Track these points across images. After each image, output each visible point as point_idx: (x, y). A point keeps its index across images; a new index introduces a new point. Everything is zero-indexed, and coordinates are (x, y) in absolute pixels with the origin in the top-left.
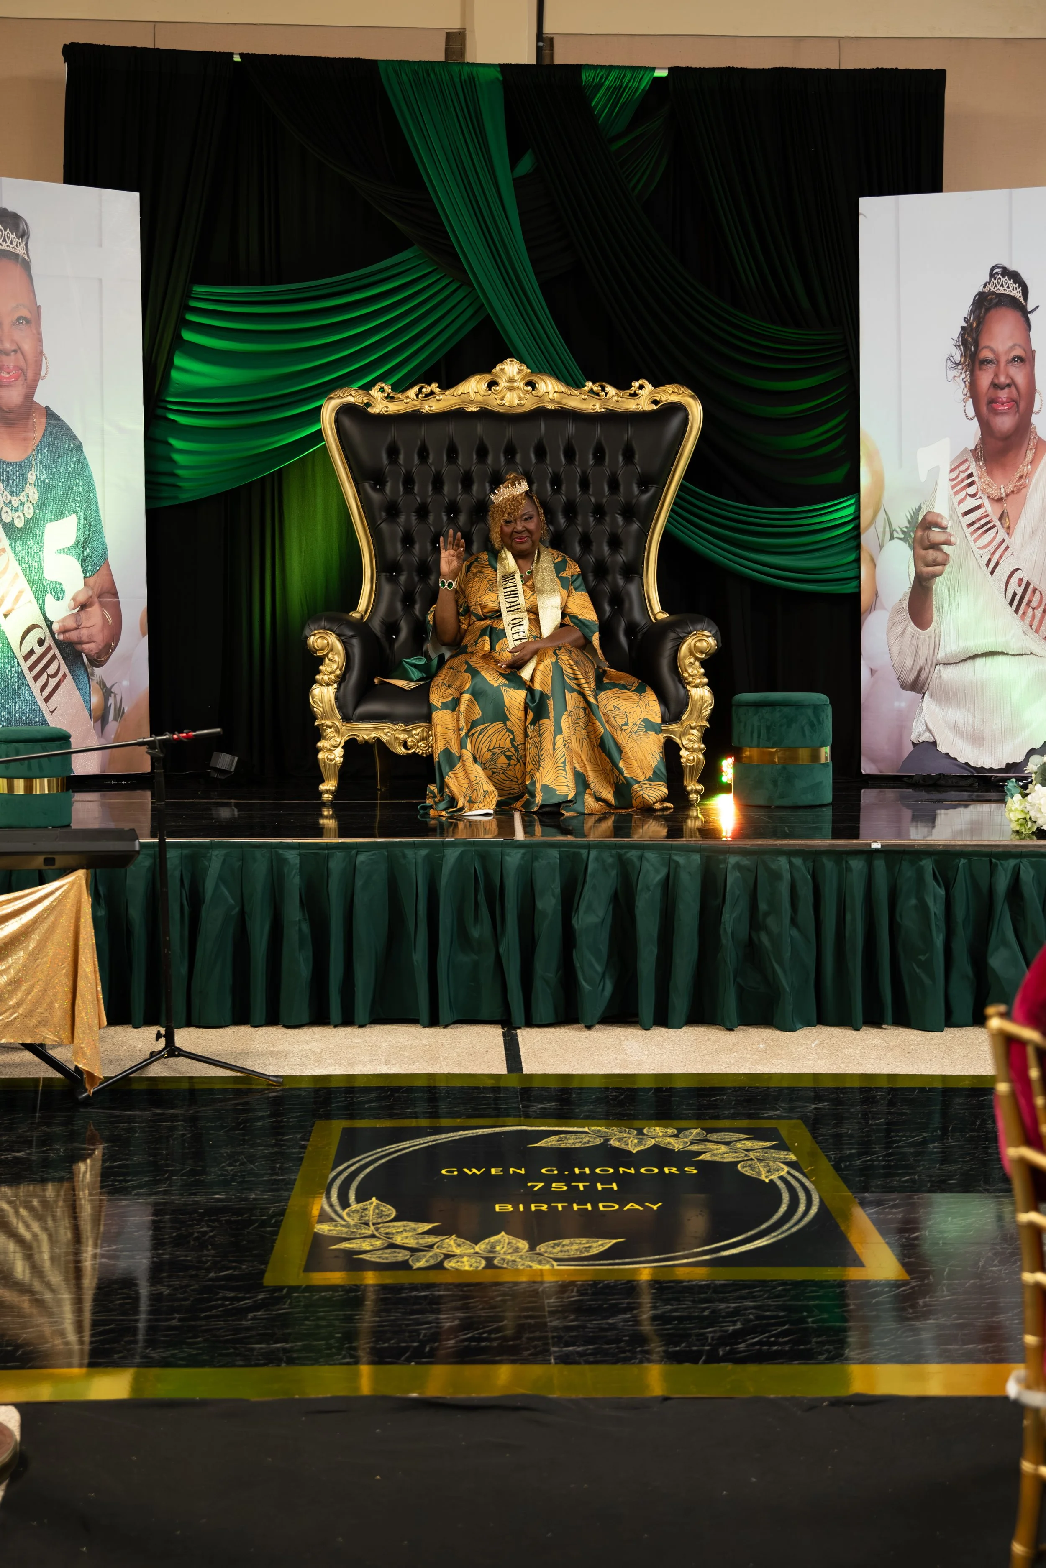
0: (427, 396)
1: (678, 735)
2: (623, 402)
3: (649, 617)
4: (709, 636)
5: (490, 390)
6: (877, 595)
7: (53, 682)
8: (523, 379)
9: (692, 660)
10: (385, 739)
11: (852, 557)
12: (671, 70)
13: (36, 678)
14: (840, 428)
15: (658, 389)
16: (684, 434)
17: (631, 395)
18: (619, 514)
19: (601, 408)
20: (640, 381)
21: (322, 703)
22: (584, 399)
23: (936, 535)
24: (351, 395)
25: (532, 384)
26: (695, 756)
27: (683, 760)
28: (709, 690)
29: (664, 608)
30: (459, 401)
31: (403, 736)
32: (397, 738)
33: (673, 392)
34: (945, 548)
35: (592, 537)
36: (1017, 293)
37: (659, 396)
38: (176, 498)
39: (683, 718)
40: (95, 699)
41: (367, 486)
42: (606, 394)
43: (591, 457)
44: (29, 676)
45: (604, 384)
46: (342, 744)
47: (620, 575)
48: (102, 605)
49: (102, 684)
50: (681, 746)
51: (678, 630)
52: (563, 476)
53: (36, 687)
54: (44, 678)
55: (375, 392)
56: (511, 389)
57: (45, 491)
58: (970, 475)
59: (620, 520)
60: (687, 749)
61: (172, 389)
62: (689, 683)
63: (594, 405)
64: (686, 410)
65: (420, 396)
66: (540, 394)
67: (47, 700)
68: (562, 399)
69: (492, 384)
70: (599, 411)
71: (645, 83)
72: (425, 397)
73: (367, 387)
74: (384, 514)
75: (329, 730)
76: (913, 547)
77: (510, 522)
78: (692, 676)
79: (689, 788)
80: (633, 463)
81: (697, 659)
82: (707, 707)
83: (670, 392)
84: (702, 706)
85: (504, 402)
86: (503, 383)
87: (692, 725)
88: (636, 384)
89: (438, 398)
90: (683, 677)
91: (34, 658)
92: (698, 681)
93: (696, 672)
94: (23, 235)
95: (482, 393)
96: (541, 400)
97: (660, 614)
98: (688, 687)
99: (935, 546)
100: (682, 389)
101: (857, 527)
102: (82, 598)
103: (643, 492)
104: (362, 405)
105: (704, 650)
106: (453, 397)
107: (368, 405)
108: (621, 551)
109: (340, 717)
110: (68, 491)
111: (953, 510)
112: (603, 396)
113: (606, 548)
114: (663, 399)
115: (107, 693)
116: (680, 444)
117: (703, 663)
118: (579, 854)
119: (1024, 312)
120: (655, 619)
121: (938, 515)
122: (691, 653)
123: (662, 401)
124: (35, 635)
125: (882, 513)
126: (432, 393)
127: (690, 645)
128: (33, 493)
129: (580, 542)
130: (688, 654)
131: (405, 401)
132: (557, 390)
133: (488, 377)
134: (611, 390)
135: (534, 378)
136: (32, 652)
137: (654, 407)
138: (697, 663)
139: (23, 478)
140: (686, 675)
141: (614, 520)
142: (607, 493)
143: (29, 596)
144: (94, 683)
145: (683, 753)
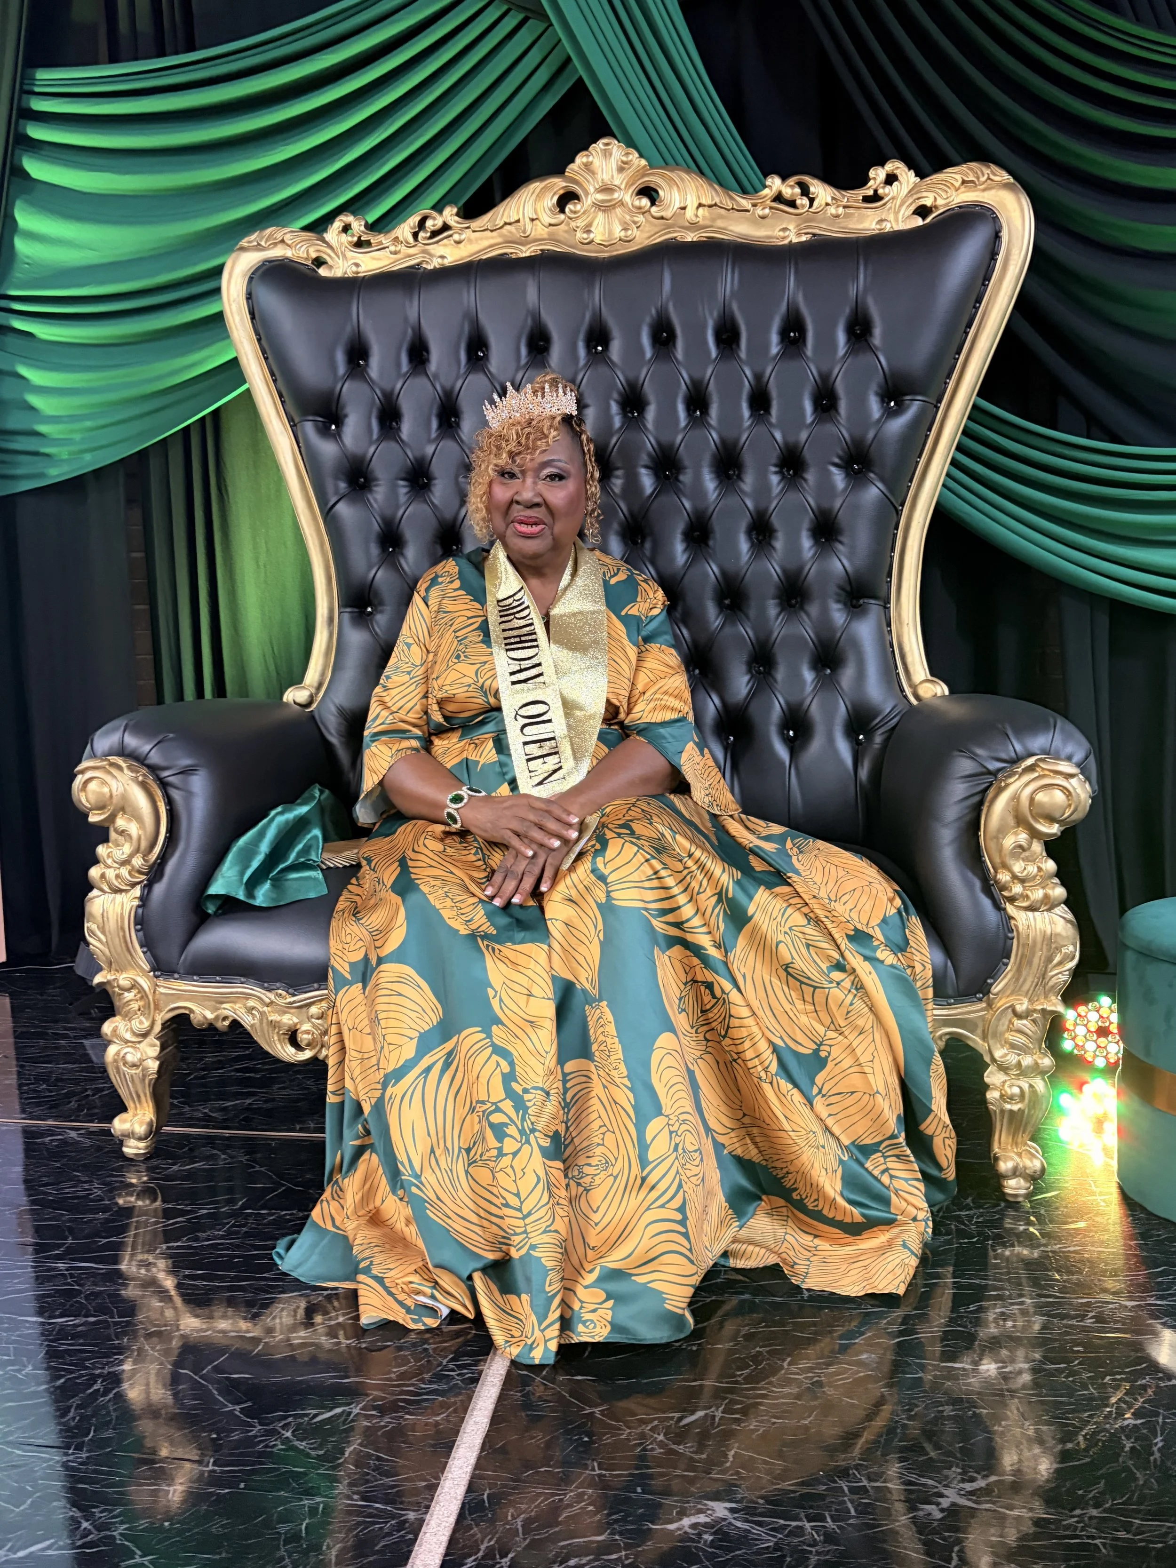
0: (434, 234)
1: (979, 1031)
2: (846, 216)
3: (902, 690)
4: (1072, 776)
5: (562, 211)
8: (629, 185)
9: (1023, 837)
10: (247, 1021)
15: (928, 180)
16: (987, 278)
17: (866, 199)
18: (836, 465)
19: (799, 235)
20: (889, 167)
21: (103, 933)
22: (763, 217)
24: (283, 241)
25: (649, 192)
26: (1026, 1087)
27: (992, 1095)
28: (1070, 916)
29: (936, 670)
30: (499, 240)
31: (288, 1019)
32: (273, 1025)
33: (964, 182)
35: (776, 521)
37: (931, 195)
38: (42, 475)
39: (995, 989)
41: (309, 428)
42: (812, 201)
43: (775, 338)
45: (807, 179)
46: (158, 1028)
47: (838, 602)
50: (987, 1059)
51: (980, 751)
52: (712, 387)
55: (333, 234)
56: (605, 207)
59: (839, 478)
60: (1003, 1068)
61: (18, 274)
62: (1012, 900)
63: (785, 229)
64: (996, 219)
65: (422, 235)
66: (668, 214)
68: (713, 220)
69: (567, 198)
70: (795, 240)
72: (430, 238)
73: (318, 227)
74: (343, 485)
75: (128, 996)
77: (512, 476)
78: (1022, 881)
79: (1004, 1166)
80: (872, 350)
81: (1034, 834)
82: (1060, 963)
83: (957, 184)
84: (1050, 959)
85: (592, 236)
86: (591, 197)
87: (1020, 1008)
88: (878, 174)
89: (456, 237)
90: (997, 882)
92: (1037, 894)
93: (1032, 869)
95: (547, 219)
96: (669, 226)
97: (928, 685)
98: (1010, 909)
100: (987, 171)
103: (890, 414)
104: (309, 263)
105: (1057, 815)
106: (488, 233)
107: (319, 262)
108: (840, 547)
109: (147, 967)
112: (803, 206)
113: (807, 543)
114: (940, 202)
116: (979, 300)
117: (1053, 848)
120: (917, 696)
122: (1020, 821)
123: (936, 207)
126: (446, 227)
127: (1016, 798)
129: (749, 532)
130: (1011, 821)
131: (392, 248)
132: (704, 202)
133: (558, 184)
134: (822, 191)
135: (655, 179)
137: (919, 222)
138: (1037, 847)
140: (1004, 877)
141: (825, 479)
142: (809, 419)
145: (992, 1077)
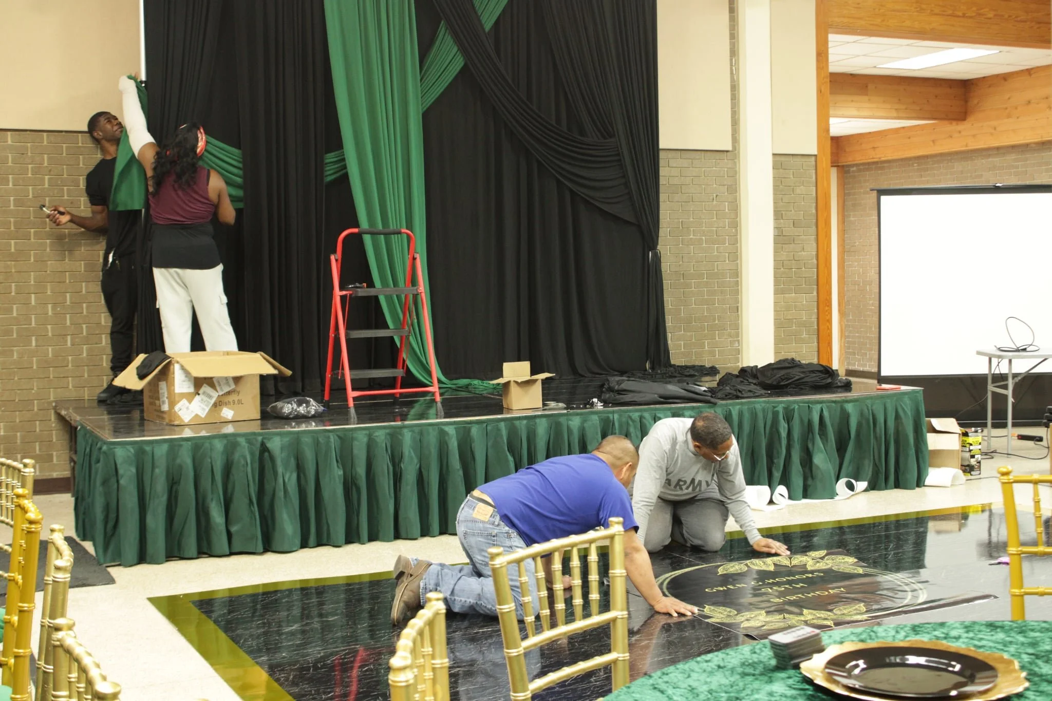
118: (608, 417)
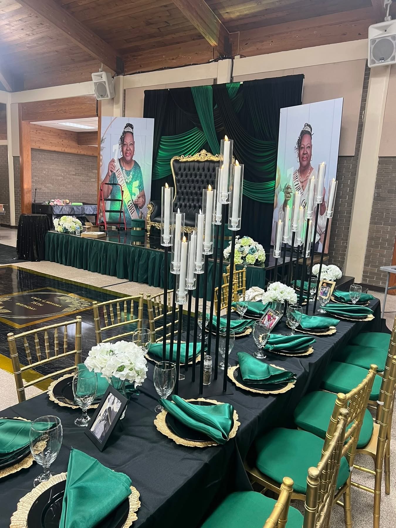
6: (277, 204)
7: (133, 211)
8: (205, 154)
11: (273, 195)
12: (243, 82)
13: (130, 210)
14: (273, 164)
21: (148, 218)
23: (289, 190)
30: (194, 158)
32: (158, 226)
34: (291, 193)
36: (310, 130)
40: (140, 215)
44: (129, 210)
46: (150, 226)
48: (142, 198)
49: (141, 212)
53: (130, 212)
54: (131, 210)
55: (181, 157)
56: (203, 156)
57: (133, 176)
58: (297, 176)
65: (188, 157)
66: (208, 157)
67: (131, 214)
69: (200, 155)
71: (239, 86)
76: (285, 193)
85: (201, 159)
89: (191, 158)
91: (130, 206)
94: (132, 128)
95: (198, 157)
99: (289, 193)
101: (275, 188)
102: (139, 196)
104: (178, 159)
109: (150, 221)
110: (137, 176)
111: (293, 184)
112: (219, 157)
115: (142, 214)
119: (311, 135)
121: (290, 186)
124: (130, 202)
125: (279, 185)
128: (131, 176)
131: (186, 159)
132: (211, 156)
136: (129, 205)
139: (130, 174)
143: (129, 195)
144: (140, 212)
